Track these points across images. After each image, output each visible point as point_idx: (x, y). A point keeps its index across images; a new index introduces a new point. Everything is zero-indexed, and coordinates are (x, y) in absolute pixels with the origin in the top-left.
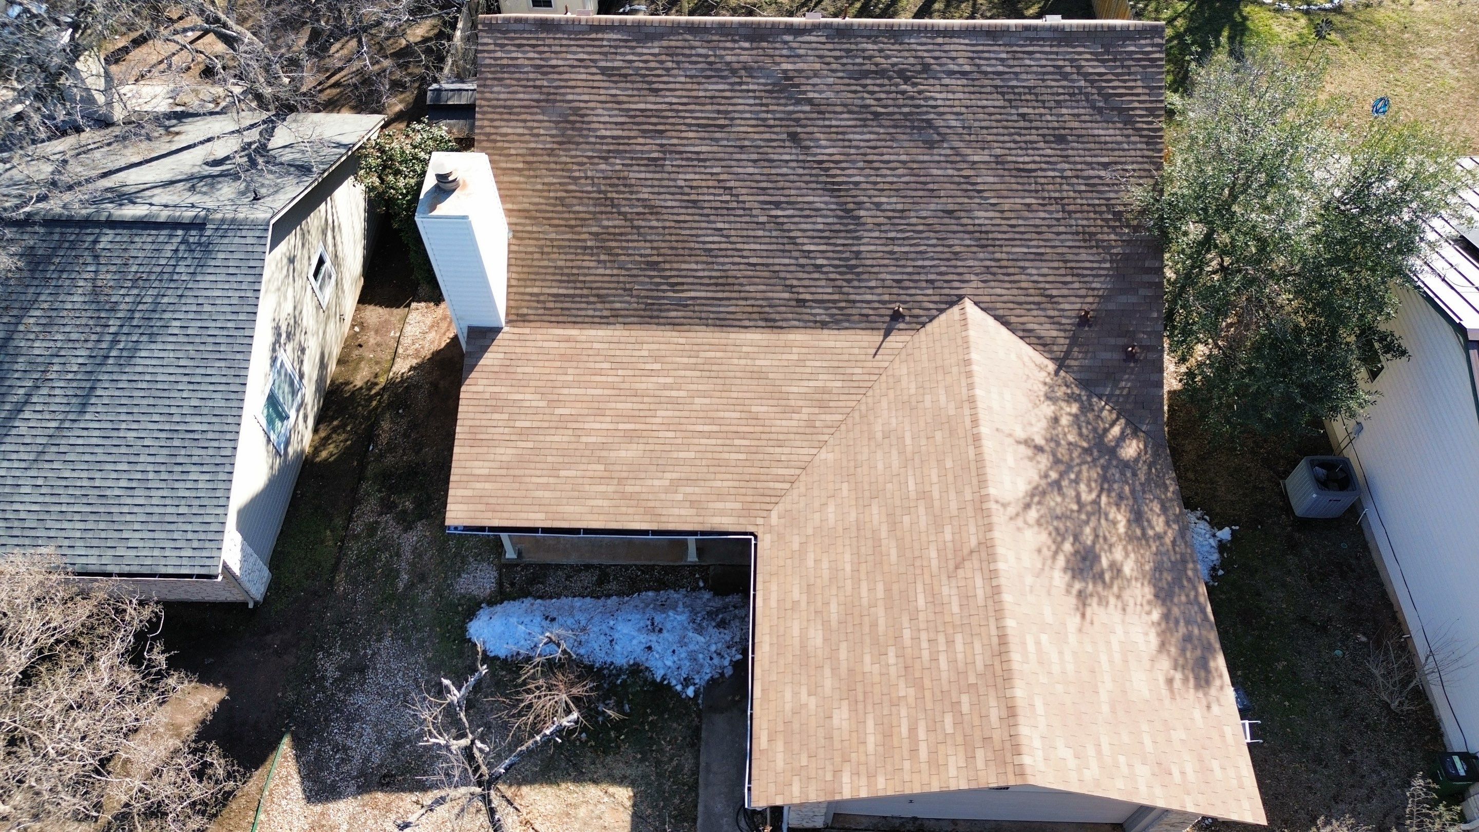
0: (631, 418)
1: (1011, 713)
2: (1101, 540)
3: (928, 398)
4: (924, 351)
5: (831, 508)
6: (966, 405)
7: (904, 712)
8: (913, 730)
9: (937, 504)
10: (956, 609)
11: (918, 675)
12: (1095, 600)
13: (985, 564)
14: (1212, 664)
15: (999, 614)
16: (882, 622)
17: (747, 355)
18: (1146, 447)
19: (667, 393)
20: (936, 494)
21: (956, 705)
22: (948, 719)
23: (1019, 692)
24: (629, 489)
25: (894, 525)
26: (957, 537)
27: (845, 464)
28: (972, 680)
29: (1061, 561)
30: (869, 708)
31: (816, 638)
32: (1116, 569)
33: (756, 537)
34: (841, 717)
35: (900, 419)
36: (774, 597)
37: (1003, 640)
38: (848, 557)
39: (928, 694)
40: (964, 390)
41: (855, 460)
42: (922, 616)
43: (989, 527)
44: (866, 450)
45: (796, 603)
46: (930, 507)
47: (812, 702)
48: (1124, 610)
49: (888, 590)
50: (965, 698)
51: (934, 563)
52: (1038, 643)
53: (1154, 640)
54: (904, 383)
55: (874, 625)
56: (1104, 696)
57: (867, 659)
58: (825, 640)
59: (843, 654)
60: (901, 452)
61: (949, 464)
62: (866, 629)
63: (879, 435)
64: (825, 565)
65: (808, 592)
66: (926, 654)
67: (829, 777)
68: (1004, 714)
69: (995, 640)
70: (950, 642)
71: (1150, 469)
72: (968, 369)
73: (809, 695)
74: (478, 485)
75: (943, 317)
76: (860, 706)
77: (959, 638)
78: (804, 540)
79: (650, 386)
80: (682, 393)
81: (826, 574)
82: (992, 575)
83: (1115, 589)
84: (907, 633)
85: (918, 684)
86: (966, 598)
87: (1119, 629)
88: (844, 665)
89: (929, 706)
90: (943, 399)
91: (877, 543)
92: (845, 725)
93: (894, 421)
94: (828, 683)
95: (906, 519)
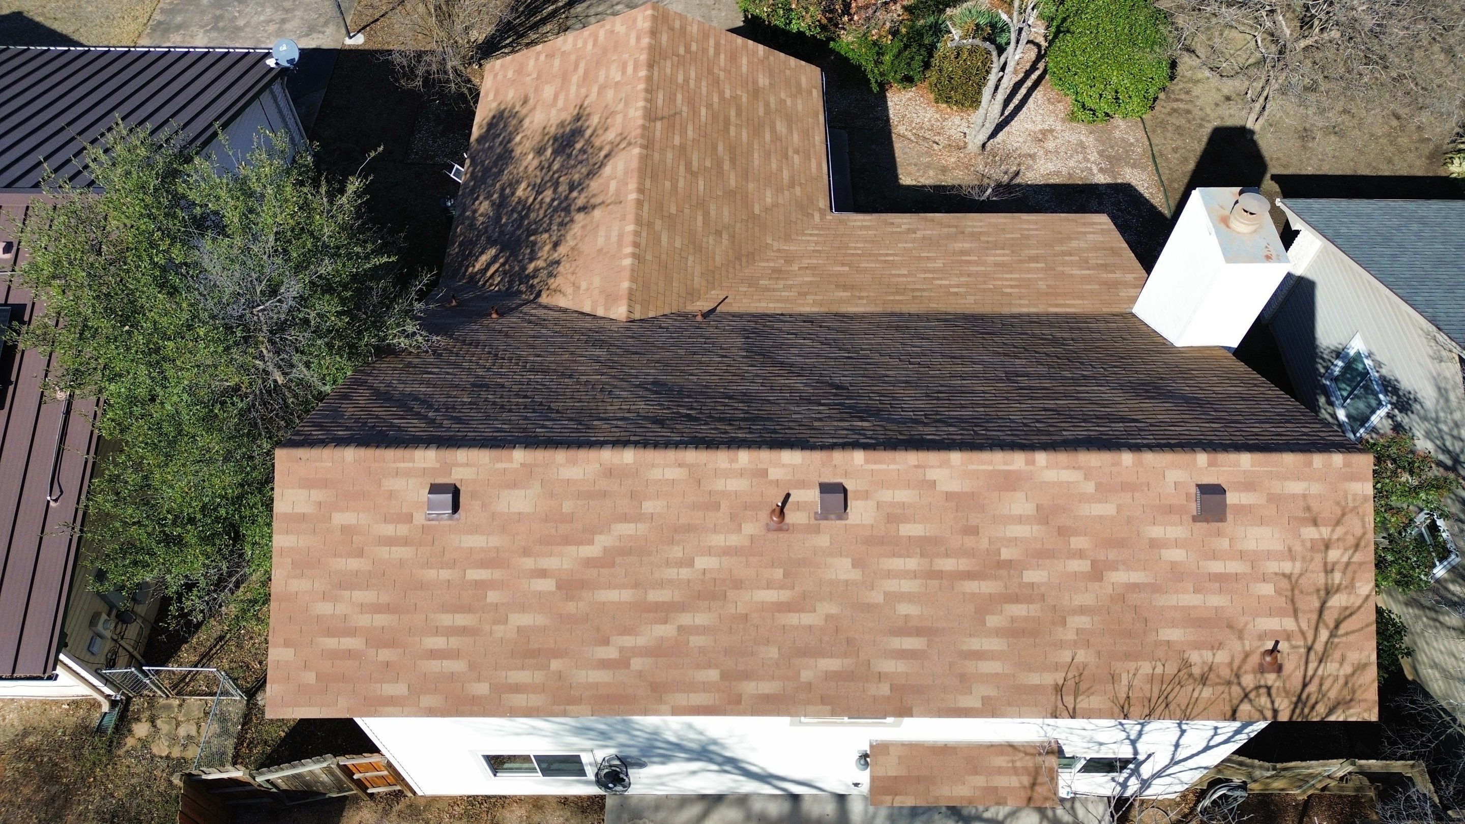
0: (969, 262)
1: (653, 33)
2: (546, 166)
3: (678, 244)
4: (675, 290)
5: (769, 200)
6: (645, 221)
7: (722, 64)
8: (717, 53)
9: (682, 163)
10: (679, 97)
11: (710, 77)
12: (567, 122)
13: (653, 109)
14: (484, 130)
15: (649, 79)
16: (733, 113)
17: (860, 298)
18: (466, 270)
19: (935, 276)
20: (682, 169)
21: (688, 50)
22: (694, 47)
23: (646, 41)
24: (954, 230)
25: (719, 164)
26: (670, 135)
27: (757, 229)
28: (675, 59)
29: (588, 133)
30: (744, 76)
31: (781, 127)
32: (540, 151)
33: (831, 209)
34: (763, 81)
35: (705, 240)
36: (814, 165)
37: (651, 66)
38: (756, 162)
39: (705, 64)
40: (644, 234)
41: (747, 226)
42: (704, 103)
43: (644, 127)
44: (737, 230)
45: (797, 152)
46: (688, 165)
47: (783, 96)
48: (544, 128)
49: (726, 129)
50: (682, 51)
51: (690, 128)
52: (624, 72)
53: (526, 123)
54: (698, 270)
55: (739, 114)
56: (581, 71)
57: (744, 99)
58: (774, 123)
59: (761, 111)
60: (706, 215)
61: (668, 184)
62: (744, 114)
63: (725, 236)
64: (774, 166)
65: (787, 154)
66: (704, 84)
67: (771, 58)
68: (658, 35)
69: (656, 69)
70: (686, 80)
71: (470, 253)
72: (637, 251)
73: (785, 101)
74: (1091, 230)
75: (651, 314)
76: (750, 80)
77: (680, 79)
78: (792, 190)
79: (957, 279)
80: (923, 276)
81: (773, 160)
82: (649, 101)
83: (546, 138)
84: (716, 99)
85: (710, 71)
86: (672, 99)
87: (554, 112)
88: (761, 104)
89: (705, 59)
90: (664, 238)
91: (733, 161)
92: (761, 76)
93: (711, 242)
94: (772, 100)
95: (708, 163)
